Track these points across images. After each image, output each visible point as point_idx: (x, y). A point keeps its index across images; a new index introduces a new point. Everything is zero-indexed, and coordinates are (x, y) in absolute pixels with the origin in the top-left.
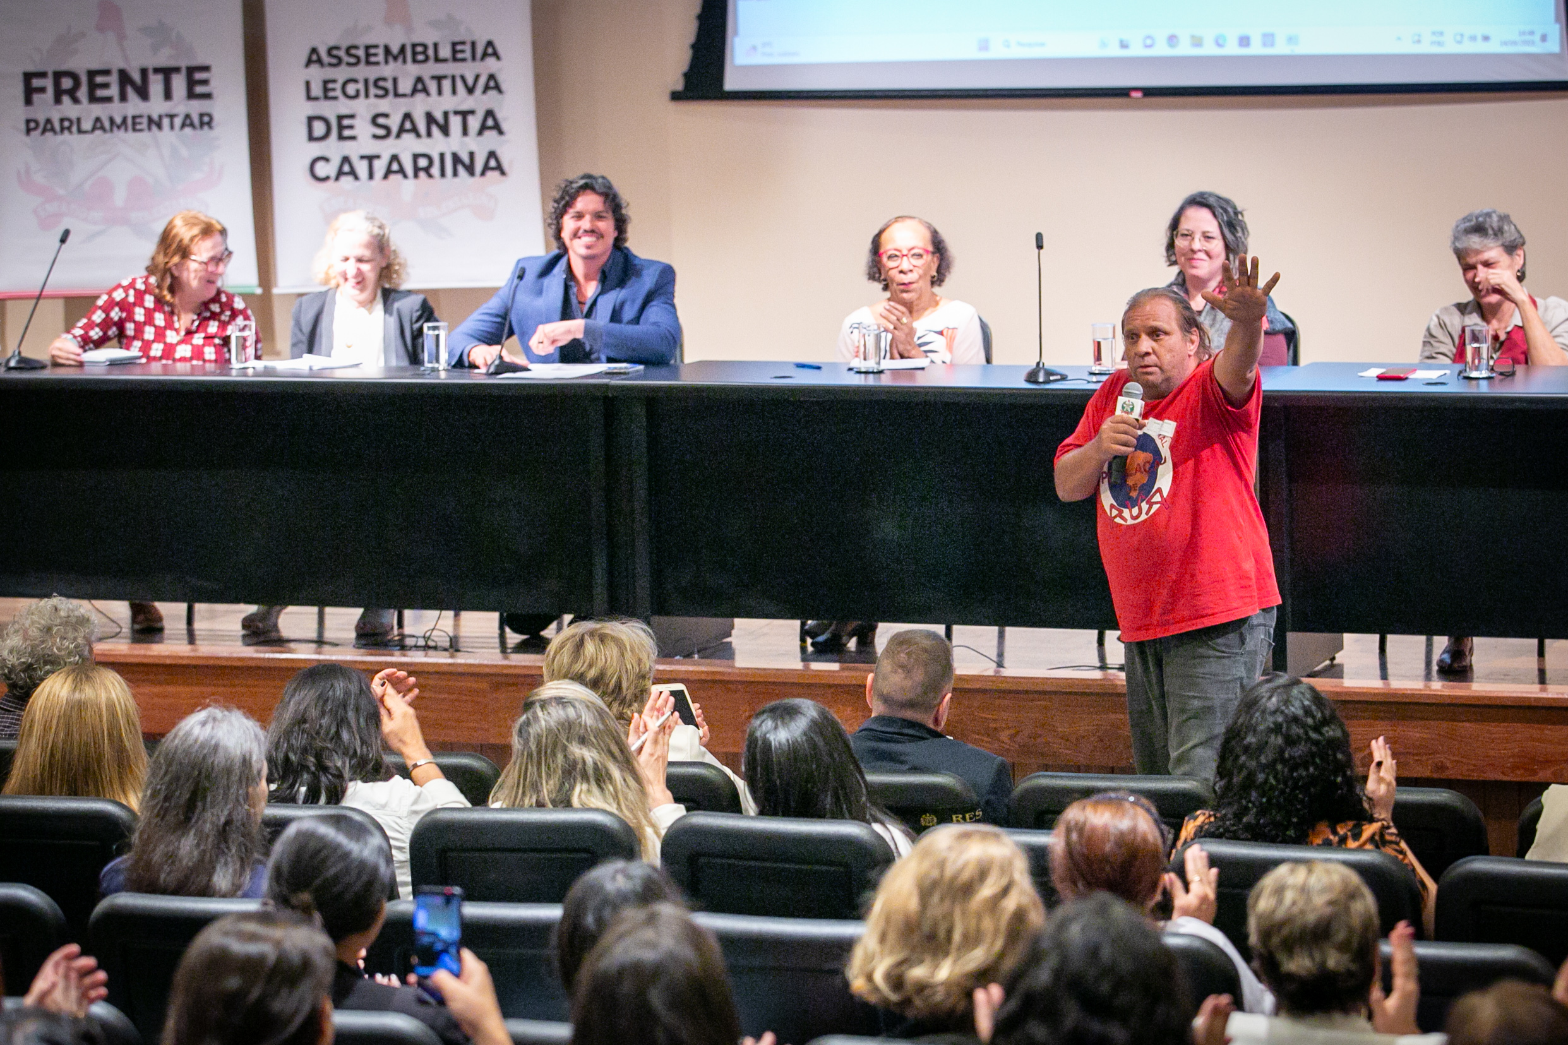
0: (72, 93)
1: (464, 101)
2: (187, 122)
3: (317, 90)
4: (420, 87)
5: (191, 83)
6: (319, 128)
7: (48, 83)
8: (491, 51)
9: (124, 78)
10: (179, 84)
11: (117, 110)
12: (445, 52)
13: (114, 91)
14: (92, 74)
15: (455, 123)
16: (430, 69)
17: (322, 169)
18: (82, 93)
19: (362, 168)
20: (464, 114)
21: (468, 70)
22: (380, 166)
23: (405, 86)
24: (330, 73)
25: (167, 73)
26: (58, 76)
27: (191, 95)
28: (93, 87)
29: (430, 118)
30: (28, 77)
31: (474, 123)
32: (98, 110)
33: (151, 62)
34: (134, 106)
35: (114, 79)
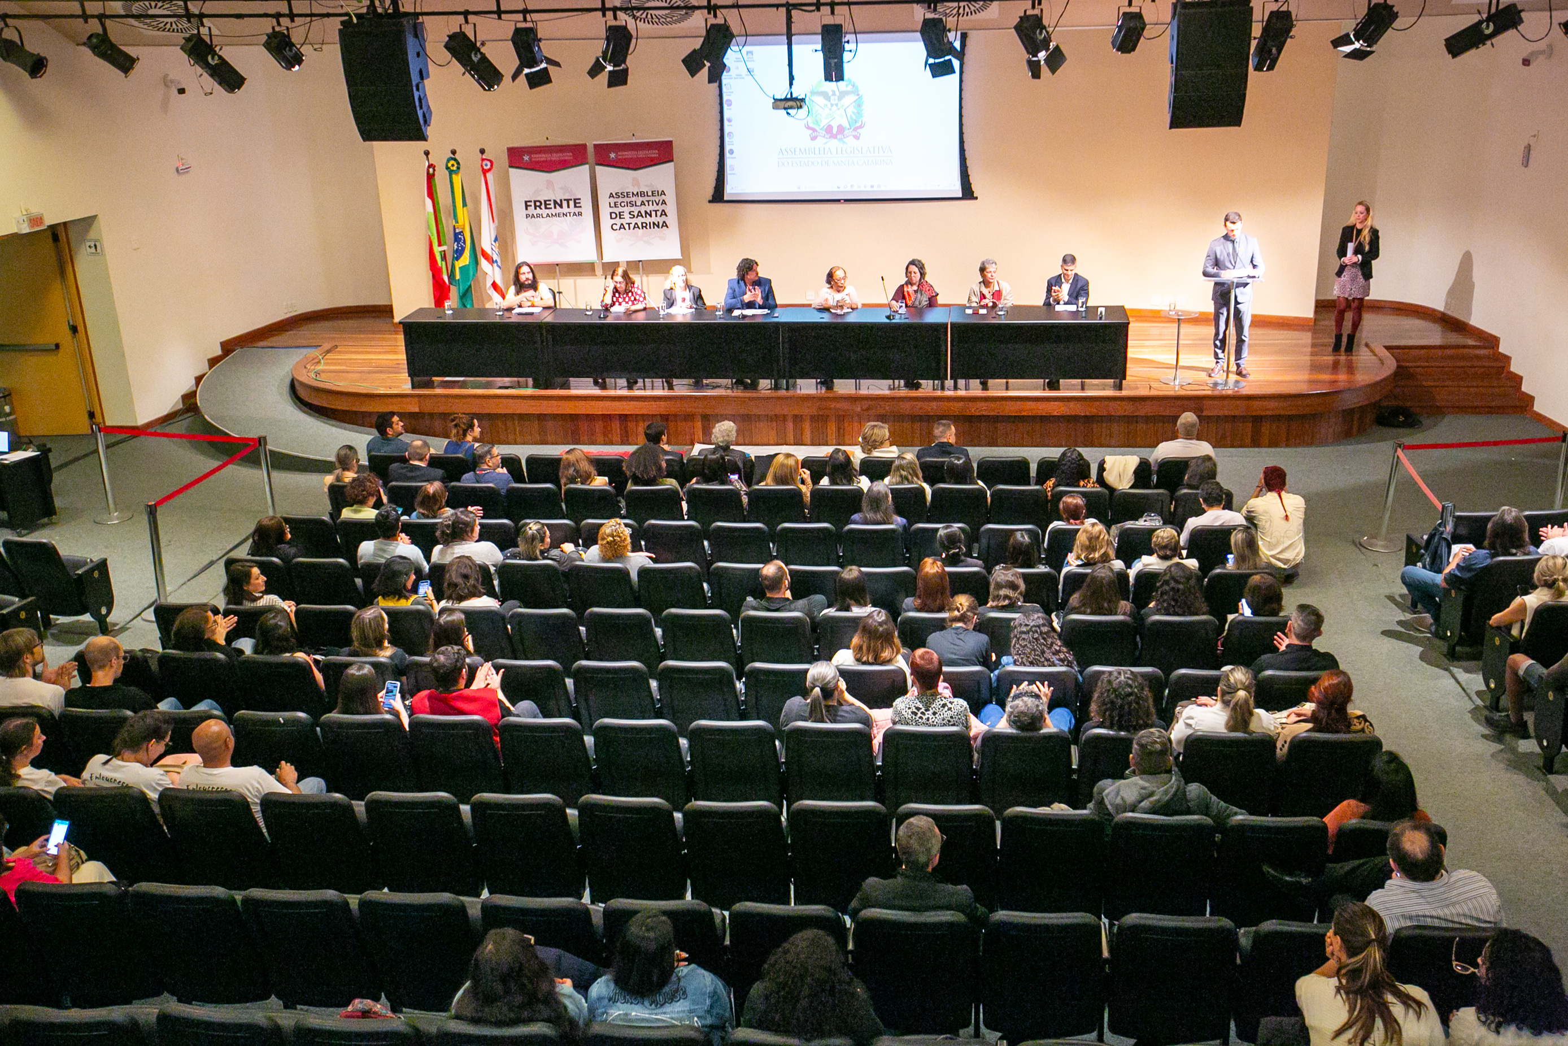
0: (540, 207)
1: (655, 207)
2: (575, 214)
3: (612, 205)
4: (643, 204)
5: (575, 203)
6: (614, 216)
7: (532, 204)
8: (663, 193)
9: (555, 202)
10: (572, 203)
11: (553, 211)
12: (650, 194)
13: (552, 206)
14: (545, 201)
15: (653, 213)
16: (647, 198)
17: (615, 227)
18: (543, 206)
19: (627, 227)
20: (656, 211)
21: (657, 199)
22: (632, 226)
23: (638, 203)
24: (616, 200)
25: (568, 201)
26: (535, 202)
27: (575, 206)
28: (546, 204)
29: (646, 212)
30: (526, 202)
31: (659, 213)
32: (548, 211)
33: (563, 198)
34: (558, 210)
35: (552, 203)
